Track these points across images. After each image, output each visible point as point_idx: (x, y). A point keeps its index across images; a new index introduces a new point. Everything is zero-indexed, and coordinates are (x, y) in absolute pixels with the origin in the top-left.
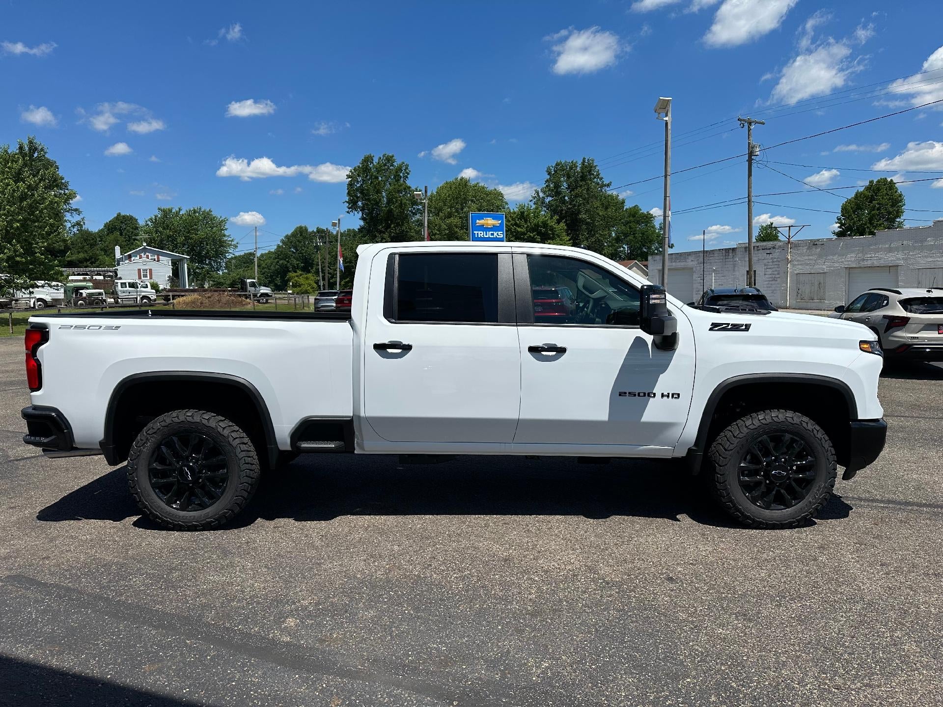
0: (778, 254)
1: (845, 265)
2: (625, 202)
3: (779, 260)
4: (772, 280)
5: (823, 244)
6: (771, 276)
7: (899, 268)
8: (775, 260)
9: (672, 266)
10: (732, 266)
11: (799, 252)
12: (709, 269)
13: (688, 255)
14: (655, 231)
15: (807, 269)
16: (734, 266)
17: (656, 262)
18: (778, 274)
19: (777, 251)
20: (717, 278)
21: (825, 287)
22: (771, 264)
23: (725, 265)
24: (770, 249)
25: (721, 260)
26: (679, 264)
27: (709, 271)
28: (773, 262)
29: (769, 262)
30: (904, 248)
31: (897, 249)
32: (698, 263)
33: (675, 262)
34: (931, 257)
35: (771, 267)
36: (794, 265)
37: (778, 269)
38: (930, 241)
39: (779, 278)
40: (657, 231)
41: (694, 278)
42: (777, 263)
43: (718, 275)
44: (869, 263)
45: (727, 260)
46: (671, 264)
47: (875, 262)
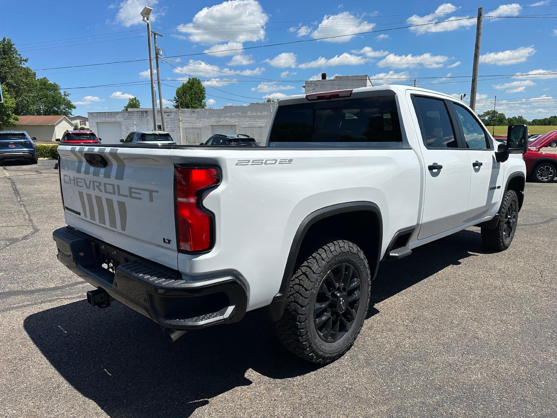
0: (173, 116)
1: (210, 124)
2: (36, 74)
3: (174, 119)
4: (171, 131)
5: (198, 112)
6: (170, 129)
7: (236, 126)
8: (172, 119)
9: (106, 120)
10: (146, 122)
11: (185, 115)
12: (132, 123)
13: (116, 114)
14: (61, 96)
15: (190, 125)
16: (148, 122)
17: (94, 117)
18: (175, 128)
19: (173, 114)
20: (137, 129)
21: (201, 136)
22: (170, 121)
23: (142, 121)
24: (168, 113)
25: (139, 118)
26: (110, 119)
27: (132, 125)
28: (171, 120)
29: (168, 121)
30: (238, 116)
31: (235, 117)
32: (124, 119)
33: (108, 118)
34: (250, 121)
35: (170, 123)
36: (183, 123)
37: (174, 125)
38: (249, 113)
39: (175, 130)
40: (63, 97)
41: (122, 129)
42: (173, 121)
43: (137, 127)
44: (222, 123)
45: (143, 118)
46: (105, 119)
47: (225, 123)
